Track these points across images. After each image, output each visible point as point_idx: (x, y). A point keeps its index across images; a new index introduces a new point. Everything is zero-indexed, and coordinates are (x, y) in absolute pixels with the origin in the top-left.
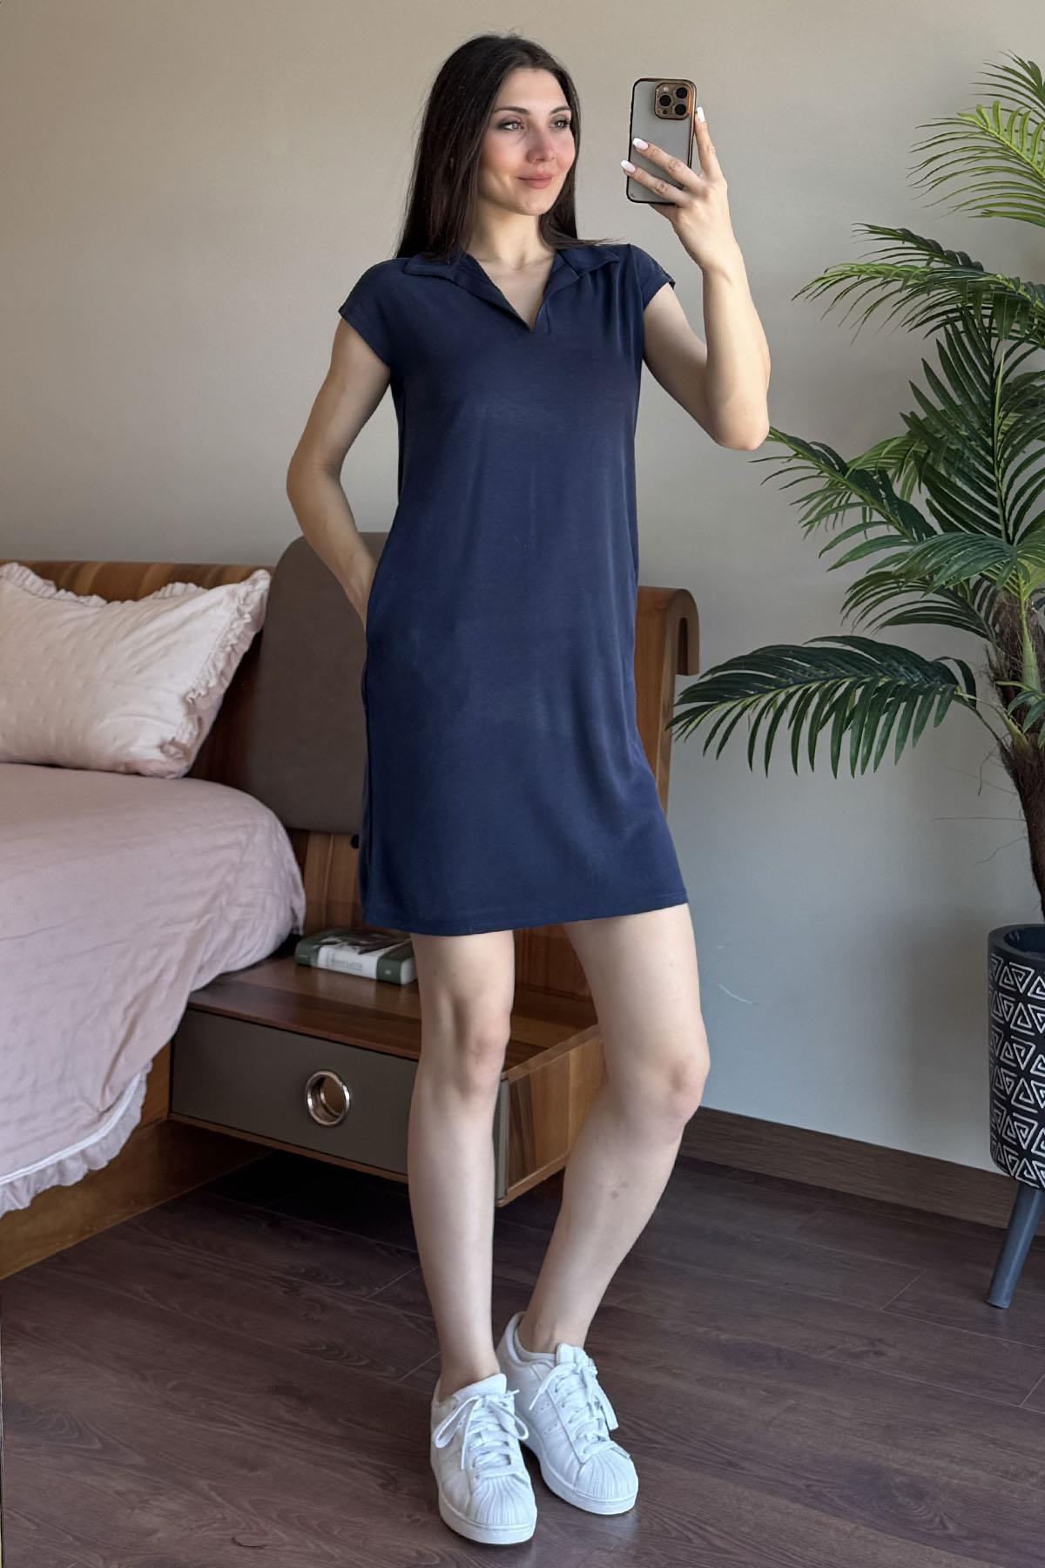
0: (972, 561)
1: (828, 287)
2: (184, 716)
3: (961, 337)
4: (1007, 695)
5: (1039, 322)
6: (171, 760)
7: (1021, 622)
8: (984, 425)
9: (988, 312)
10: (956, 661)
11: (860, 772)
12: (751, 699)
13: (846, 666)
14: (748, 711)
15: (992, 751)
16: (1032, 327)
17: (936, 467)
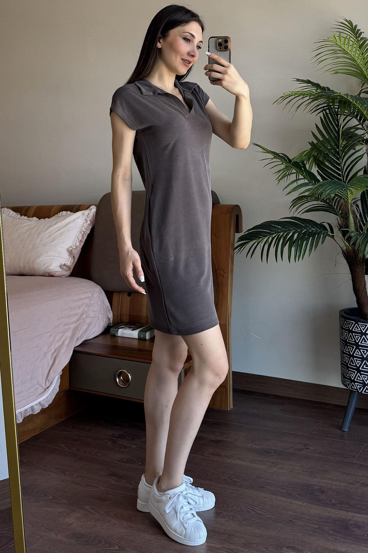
0: (334, 189)
1: (284, 99)
2: (68, 255)
3: (328, 115)
4: (344, 233)
5: (353, 109)
6: (64, 271)
7: (349, 209)
8: (336, 145)
9: (337, 107)
10: (327, 223)
11: (297, 261)
12: (261, 239)
13: (292, 226)
14: (260, 243)
15: (340, 252)
16: (351, 111)
17: (320, 159)
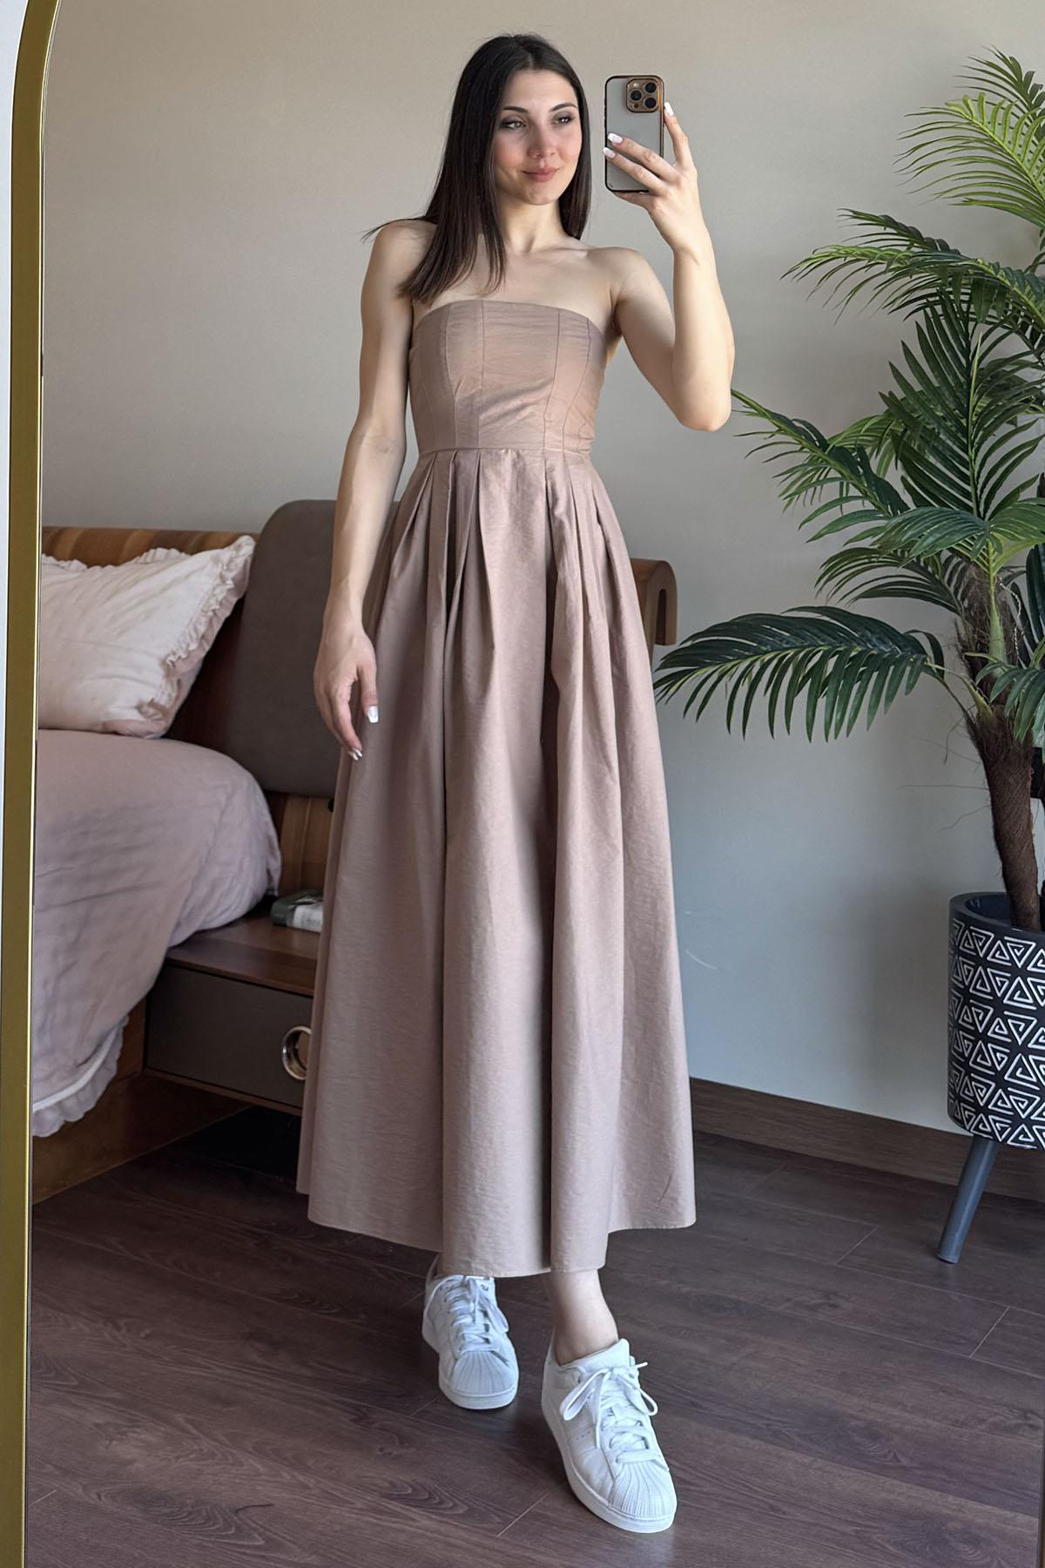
0: (947, 534)
1: (815, 267)
2: (163, 677)
3: (939, 319)
4: (974, 667)
5: (1014, 308)
6: (150, 720)
7: (989, 598)
8: (959, 406)
9: (966, 298)
10: (924, 633)
11: (833, 737)
12: (729, 665)
13: (820, 634)
14: (726, 678)
15: (960, 721)
16: (1006, 313)
17: (912, 445)
